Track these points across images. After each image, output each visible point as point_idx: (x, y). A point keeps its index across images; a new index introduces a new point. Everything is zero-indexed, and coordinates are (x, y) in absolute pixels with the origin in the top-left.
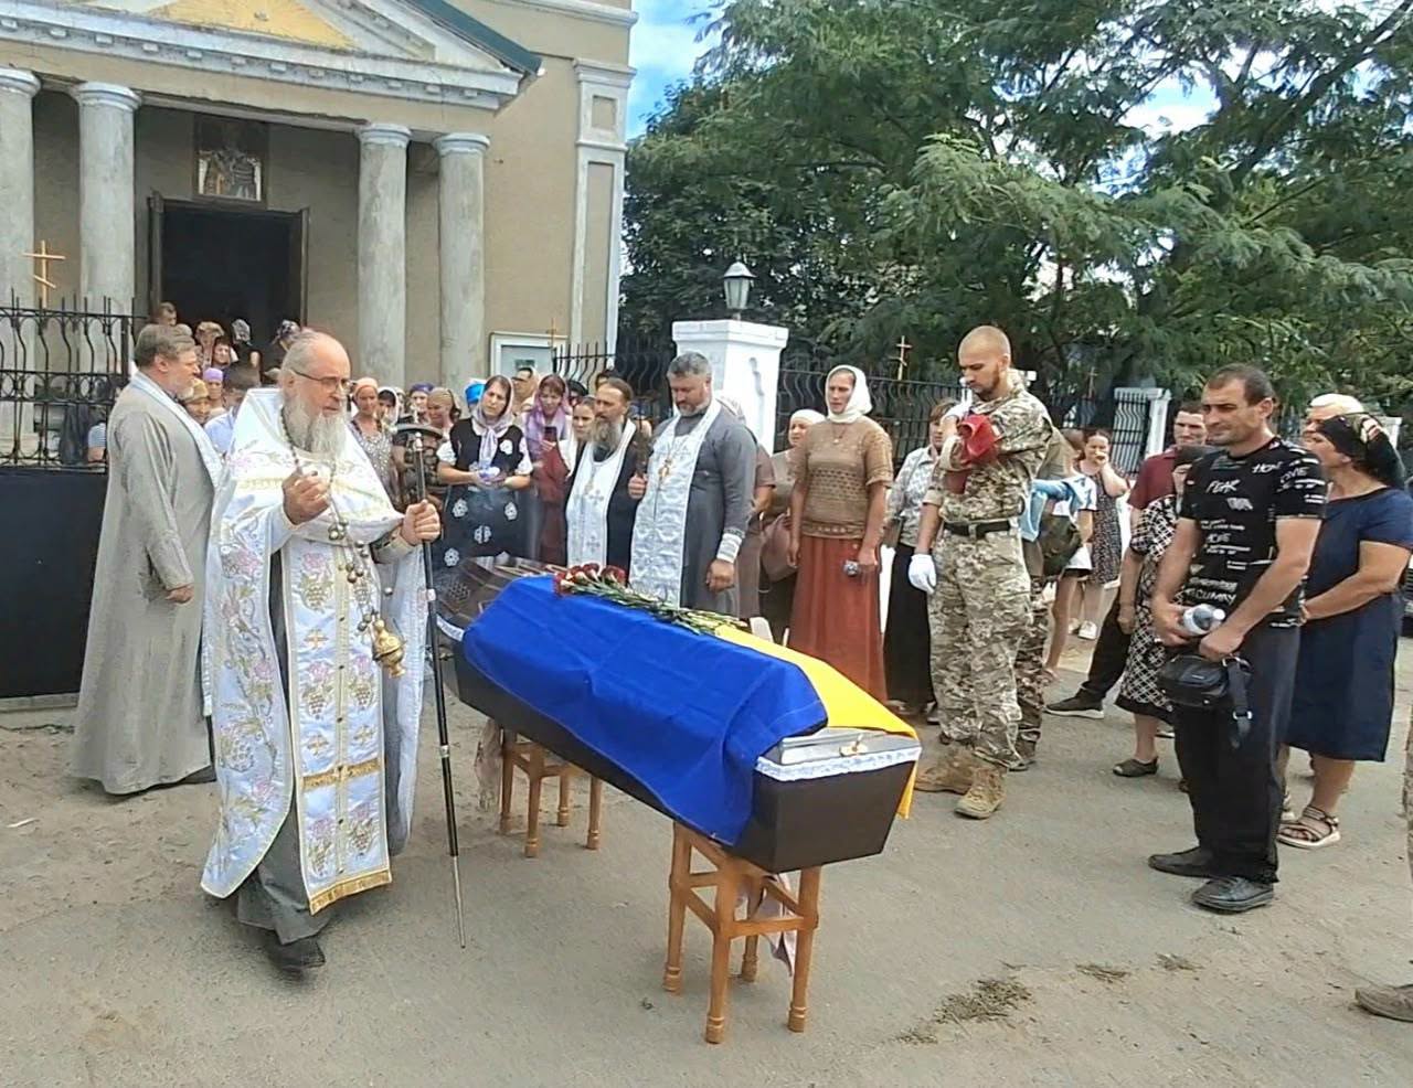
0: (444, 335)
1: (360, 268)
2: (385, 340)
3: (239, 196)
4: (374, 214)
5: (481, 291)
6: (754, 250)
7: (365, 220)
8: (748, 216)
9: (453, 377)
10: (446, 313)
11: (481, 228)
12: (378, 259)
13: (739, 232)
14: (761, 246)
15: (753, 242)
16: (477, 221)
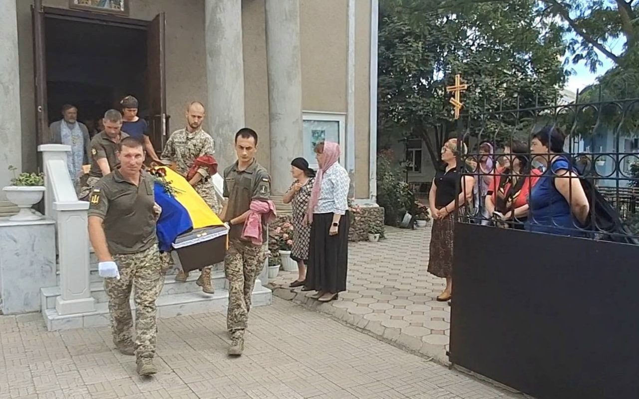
0: (273, 111)
1: (209, 58)
2: (231, 114)
3: (106, 7)
4: (218, 16)
5: (299, 78)
6: (415, 66)
7: (211, 21)
8: (411, 46)
9: (282, 143)
10: (275, 95)
11: (298, 29)
12: (223, 52)
13: (406, 55)
14: (417, 64)
15: (413, 62)
16: (296, 24)
